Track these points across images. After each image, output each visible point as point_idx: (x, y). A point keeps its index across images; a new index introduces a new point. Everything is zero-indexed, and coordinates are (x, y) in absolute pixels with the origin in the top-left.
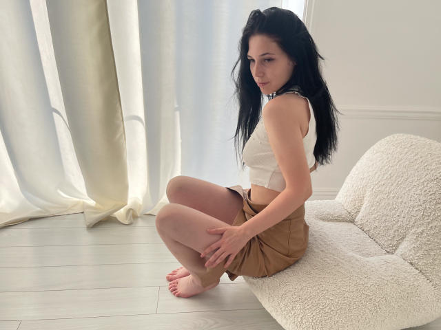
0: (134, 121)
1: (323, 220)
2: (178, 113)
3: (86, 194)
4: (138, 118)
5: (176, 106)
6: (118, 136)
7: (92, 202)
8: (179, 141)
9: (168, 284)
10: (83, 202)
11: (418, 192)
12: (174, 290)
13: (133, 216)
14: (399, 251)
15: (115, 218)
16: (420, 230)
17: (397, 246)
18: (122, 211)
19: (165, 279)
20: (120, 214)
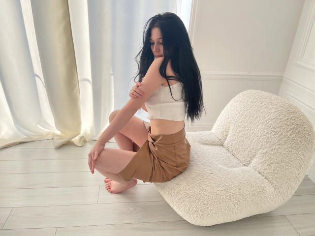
0: (85, 82)
1: (204, 144)
2: (112, 77)
3: (55, 127)
4: (88, 80)
5: (112, 72)
6: (75, 91)
7: (58, 132)
8: (113, 94)
9: (105, 184)
10: (53, 133)
11: (263, 127)
12: (109, 188)
13: (84, 141)
14: (251, 165)
15: (73, 142)
16: (265, 151)
17: (250, 161)
18: (77, 138)
19: (104, 182)
20: (76, 140)
